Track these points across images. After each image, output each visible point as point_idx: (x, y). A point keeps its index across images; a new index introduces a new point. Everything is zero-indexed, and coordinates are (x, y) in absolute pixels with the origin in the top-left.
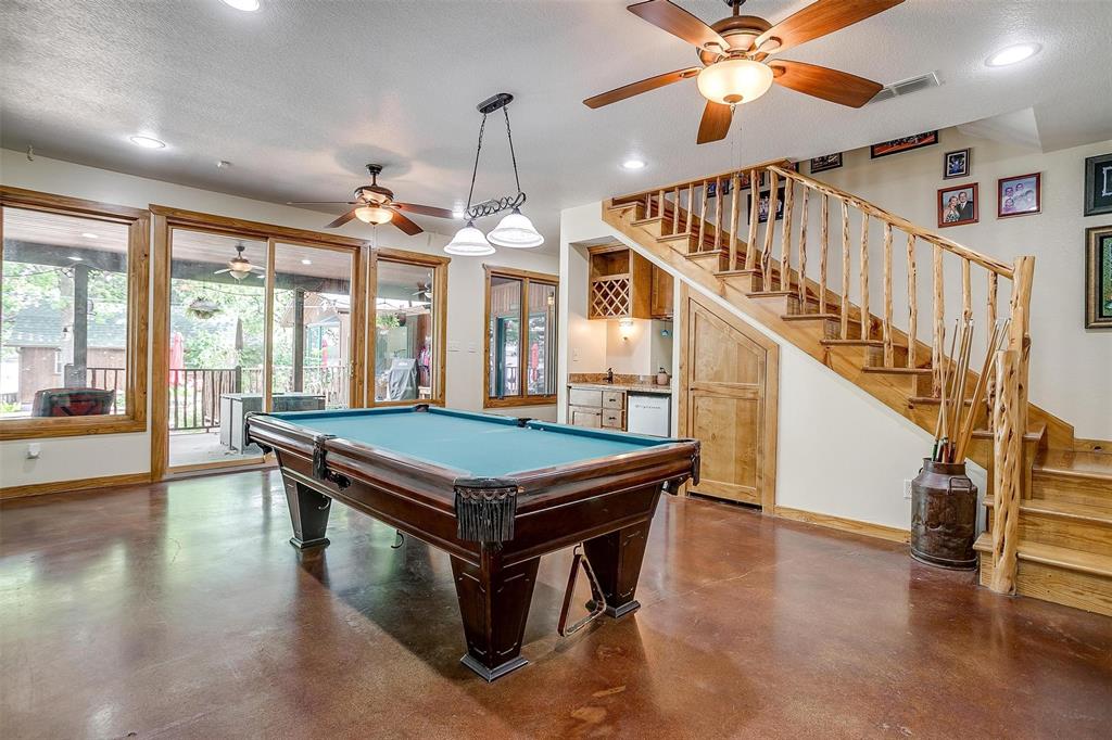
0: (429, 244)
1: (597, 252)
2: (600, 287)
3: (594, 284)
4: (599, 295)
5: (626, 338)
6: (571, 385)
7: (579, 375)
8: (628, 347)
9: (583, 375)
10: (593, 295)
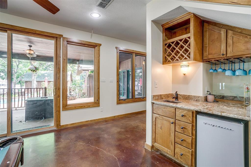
0: (91, 38)
1: (167, 26)
2: (169, 46)
3: (166, 44)
4: (169, 50)
5: (184, 74)
6: (154, 102)
7: (158, 96)
8: (186, 79)
9: (161, 95)
10: (165, 51)
